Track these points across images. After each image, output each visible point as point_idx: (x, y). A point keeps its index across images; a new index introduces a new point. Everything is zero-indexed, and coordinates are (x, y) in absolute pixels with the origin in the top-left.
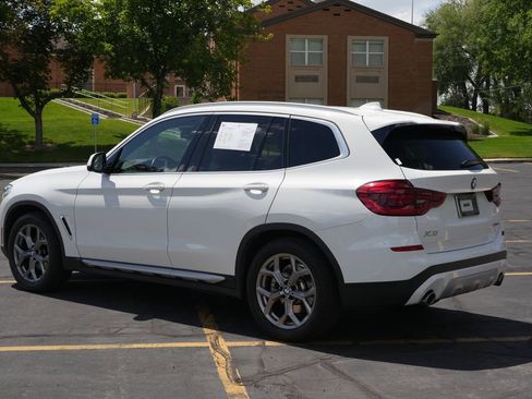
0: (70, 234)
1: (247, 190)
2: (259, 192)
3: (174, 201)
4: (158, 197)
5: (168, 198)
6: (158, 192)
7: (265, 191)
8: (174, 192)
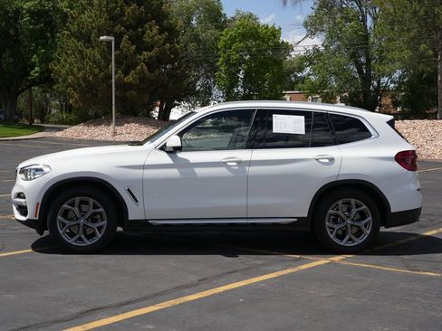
0: (137, 201)
1: (317, 160)
2: (327, 161)
3: (252, 170)
4: (237, 168)
5: (247, 168)
6: (235, 164)
7: (332, 160)
8: (251, 163)
